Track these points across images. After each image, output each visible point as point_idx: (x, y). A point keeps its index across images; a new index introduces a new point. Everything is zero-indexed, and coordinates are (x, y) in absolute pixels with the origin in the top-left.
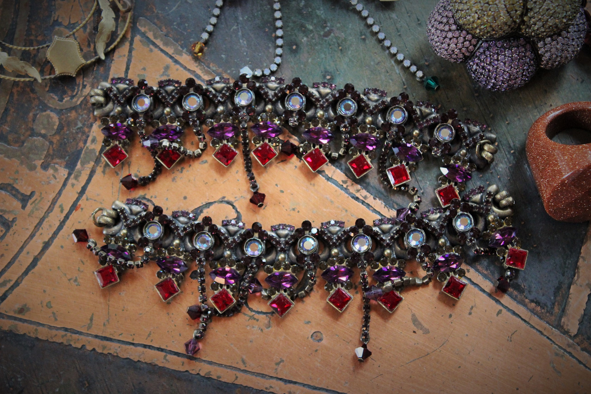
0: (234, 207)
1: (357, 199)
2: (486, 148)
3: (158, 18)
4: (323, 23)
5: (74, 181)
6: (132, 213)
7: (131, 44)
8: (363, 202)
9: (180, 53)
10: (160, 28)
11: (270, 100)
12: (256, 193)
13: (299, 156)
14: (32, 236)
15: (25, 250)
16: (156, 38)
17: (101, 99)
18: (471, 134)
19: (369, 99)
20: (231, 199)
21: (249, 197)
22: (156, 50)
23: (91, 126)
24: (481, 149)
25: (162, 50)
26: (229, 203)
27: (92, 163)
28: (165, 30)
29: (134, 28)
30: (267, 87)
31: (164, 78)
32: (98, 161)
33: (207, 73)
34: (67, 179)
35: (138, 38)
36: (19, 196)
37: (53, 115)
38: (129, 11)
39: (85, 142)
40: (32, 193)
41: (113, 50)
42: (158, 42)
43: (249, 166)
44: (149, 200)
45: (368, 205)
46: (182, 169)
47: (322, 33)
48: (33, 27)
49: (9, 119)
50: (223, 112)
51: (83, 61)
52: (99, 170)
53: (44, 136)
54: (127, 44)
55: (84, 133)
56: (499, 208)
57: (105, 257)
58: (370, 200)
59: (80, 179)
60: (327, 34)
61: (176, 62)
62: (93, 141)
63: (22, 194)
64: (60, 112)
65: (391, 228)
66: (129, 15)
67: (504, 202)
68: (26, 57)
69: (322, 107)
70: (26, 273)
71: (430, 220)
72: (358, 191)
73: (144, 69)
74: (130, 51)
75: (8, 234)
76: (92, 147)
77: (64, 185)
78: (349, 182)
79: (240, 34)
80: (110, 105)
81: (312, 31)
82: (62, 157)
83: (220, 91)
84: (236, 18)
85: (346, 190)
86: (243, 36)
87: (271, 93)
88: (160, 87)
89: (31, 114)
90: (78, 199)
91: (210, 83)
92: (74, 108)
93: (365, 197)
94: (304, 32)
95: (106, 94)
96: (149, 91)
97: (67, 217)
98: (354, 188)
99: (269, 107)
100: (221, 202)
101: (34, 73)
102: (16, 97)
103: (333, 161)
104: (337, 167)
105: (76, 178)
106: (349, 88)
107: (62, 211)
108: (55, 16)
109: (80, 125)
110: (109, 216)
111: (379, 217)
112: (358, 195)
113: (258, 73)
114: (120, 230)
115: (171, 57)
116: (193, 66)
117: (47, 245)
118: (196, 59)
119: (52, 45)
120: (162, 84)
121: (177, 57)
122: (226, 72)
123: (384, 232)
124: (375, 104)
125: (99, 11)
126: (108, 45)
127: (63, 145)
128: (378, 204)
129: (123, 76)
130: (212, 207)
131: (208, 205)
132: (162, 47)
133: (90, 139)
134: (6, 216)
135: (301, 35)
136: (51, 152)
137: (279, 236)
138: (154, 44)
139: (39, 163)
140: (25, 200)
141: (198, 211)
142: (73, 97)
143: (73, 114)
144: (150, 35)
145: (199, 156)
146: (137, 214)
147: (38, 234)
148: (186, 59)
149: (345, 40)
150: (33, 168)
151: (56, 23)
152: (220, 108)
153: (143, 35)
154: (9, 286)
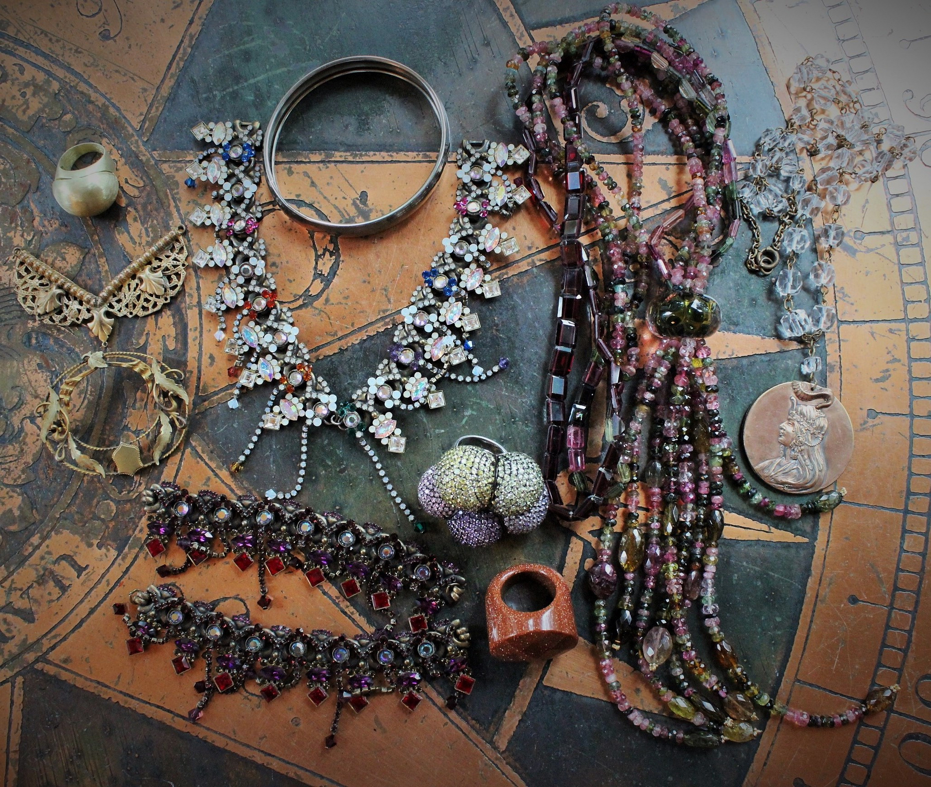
0: (245, 604)
1: (345, 613)
2: (455, 589)
3: (208, 437)
4: (339, 461)
5: (121, 562)
6: (162, 597)
7: (183, 455)
8: (350, 617)
9: (220, 468)
10: (208, 444)
11: (286, 522)
12: (263, 597)
13: (304, 571)
14: (82, 601)
15: (75, 612)
16: (203, 452)
17: (151, 499)
18: (445, 575)
19: (367, 532)
20: (244, 598)
21: (258, 598)
22: (202, 463)
23: (141, 517)
24: (451, 589)
25: (206, 464)
26: (241, 600)
27: (137, 549)
28: (211, 447)
29: (186, 441)
30: (286, 509)
31: (205, 488)
32: (141, 548)
33: (240, 488)
34: (116, 559)
35: (188, 450)
36: (77, 567)
37: (112, 503)
38: (184, 428)
39: (135, 530)
40: (87, 566)
41: (168, 458)
42: (205, 456)
43: (262, 574)
44: (177, 587)
45: (353, 620)
46: (208, 566)
47: (338, 469)
48: (108, 428)
49: (77, 502)
50: (246, 525)
51: (142, 465)
52: (142, 556)
53: (103, 520)
54: (180, 454)
55: (134, 523)
56: (459, 640)
57: (135, 632)
58: (356, 616)
59: (126, 561)
60: (342, 471)
61: (216, 475)
62: (141, 531)
63: (79, 566)
64: (118, 502)
65: (368, 643)
66: (184, 431)
67: (462, 636)
68: (96, 456)
69: (326, 534)
70: (73, 631)
71: (401, 642)
72: (347, 607)
73: (190, 477)
74: (181, 460)
75: (63, 597)
76: (140, 535)
77: (113, 564)
78: (342, 598)
79: (272, 459)
80: (157, 505)
81: (330, 466)
82: (114, 541)
83: (246, 507)
84: (271, 447)
85: (337, 605)
86: (274, 462)
87: (288, 515)
88: (199, 495)
89: (95, 500)
90: (122, 577)
91: (240, 499)
92: (129, 501)
93: (352, 613)
94: (324, 466)
95: (155, 496)
96: (189, 500)
97: (111, 590)
98: (344, 604)
99: (284, 528)
100: (236, 598)
101: (100, 469)
102: (85, 484)
103: (330, 579)
104: (333, 584)
105: (123, 559)
106: (351, 523)
107: (108, 585)
108: (125, 422)
109: (132, 516)
110: (143, 598)
111: (361, 633)
112: (346, 610)
113: (281, 496)
114: (150, 610)
115: (213, 471)
116: (229, 481)
117: (92, 611)
118: (232, 474)
119: (119, 448)
120: (202, 494)
121: (218, 471)
122: (255, 489)
123: (362, 646)
124: (371, 537)
125: (159, 425)
126: (163, 453)
127: (116, 530)
128: (362, 620)
129: (172, 481)
130: (228, 601)
131: (225, 599)
132: (207, 460)
133: (138, 529)
134: (64, 582)
135: (321, 468)
136: (106, 534)
137: (277, 636)
138: (201, 457)
139: (95, 542)
140: (80, 570)
141: (215, 604)
142: (129, 492)
143: (128, 506)
144: (199, 449)
145: (223, 557)
146: (166, 598)
147: (86, 600)
148: (224, 473)
149: (356, 478)
150: (90, 545)
151: (126, 427)
152: (244, 523)
153: (194, 448)
154: (58, 639)
